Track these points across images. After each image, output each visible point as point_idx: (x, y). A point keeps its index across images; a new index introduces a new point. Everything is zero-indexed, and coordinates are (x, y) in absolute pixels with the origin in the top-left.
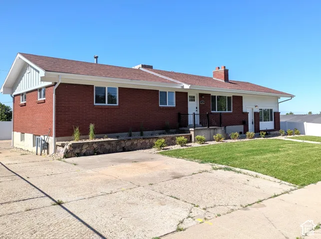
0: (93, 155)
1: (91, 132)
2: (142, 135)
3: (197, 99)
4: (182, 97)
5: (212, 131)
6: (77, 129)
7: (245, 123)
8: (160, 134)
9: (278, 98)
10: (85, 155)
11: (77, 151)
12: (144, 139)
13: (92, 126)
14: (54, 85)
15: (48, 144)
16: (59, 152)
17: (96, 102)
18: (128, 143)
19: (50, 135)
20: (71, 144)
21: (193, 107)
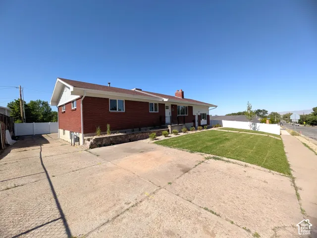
0: (110, 145)
1: (108, 130)
2: (140, 130)
3: (170, 108)
4: (162, 106)
5: (180, 127)
6: (99, 128)
7: (194, 121)
8: (150, 129)
9: (209, 107)
10: (105, 145)
11: (99, 143)
12: (142, 133)
13: (108, 126)
14: (81, 98)
15: (79, 138)
16: (86, 144)
17: (111, 110)
18: (133, 136)
19: (80, 132)
20: (94, 138)
21: (168, 113)
